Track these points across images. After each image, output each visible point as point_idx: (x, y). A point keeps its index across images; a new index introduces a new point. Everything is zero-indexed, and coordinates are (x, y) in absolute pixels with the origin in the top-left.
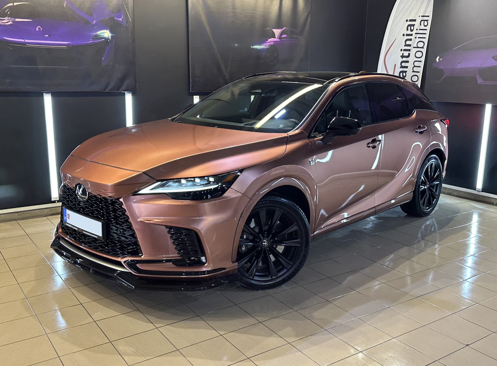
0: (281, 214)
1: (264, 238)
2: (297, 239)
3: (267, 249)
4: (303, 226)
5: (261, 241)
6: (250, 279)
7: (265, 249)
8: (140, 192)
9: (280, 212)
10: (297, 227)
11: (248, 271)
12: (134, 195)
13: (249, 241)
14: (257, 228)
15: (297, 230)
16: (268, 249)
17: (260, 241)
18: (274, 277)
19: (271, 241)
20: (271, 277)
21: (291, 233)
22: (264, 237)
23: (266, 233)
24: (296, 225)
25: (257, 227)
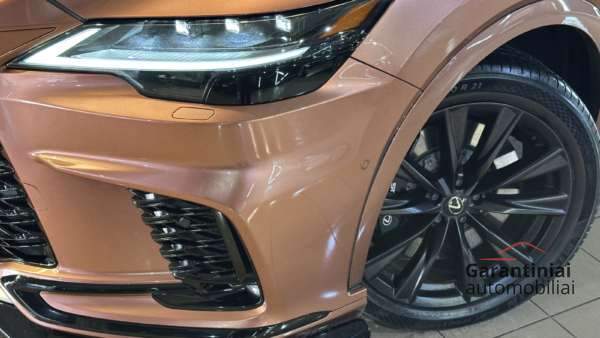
0: (516, 121)
1: (451, 190)
2: (557, 194)
3: (459, 220)
4: (584, 156)
5: (444, 199)
6: (403, 304)
7: (453, 223)
8: (31, 61)
9: (514, 115)
10: (564, 160)
11: (396, 283)
12: (9, 69)
13: (406, 202)
14: (432, 157)
15: (565, 168)
16: (462, 219)
17: (439, 201)
18: (473, 299)
19: (475, 197)
20: (466, 298)
21: (542, 178)
22: (452, 187)
23: (461, 175)
24: (562, 154)
25: (432, 155)
